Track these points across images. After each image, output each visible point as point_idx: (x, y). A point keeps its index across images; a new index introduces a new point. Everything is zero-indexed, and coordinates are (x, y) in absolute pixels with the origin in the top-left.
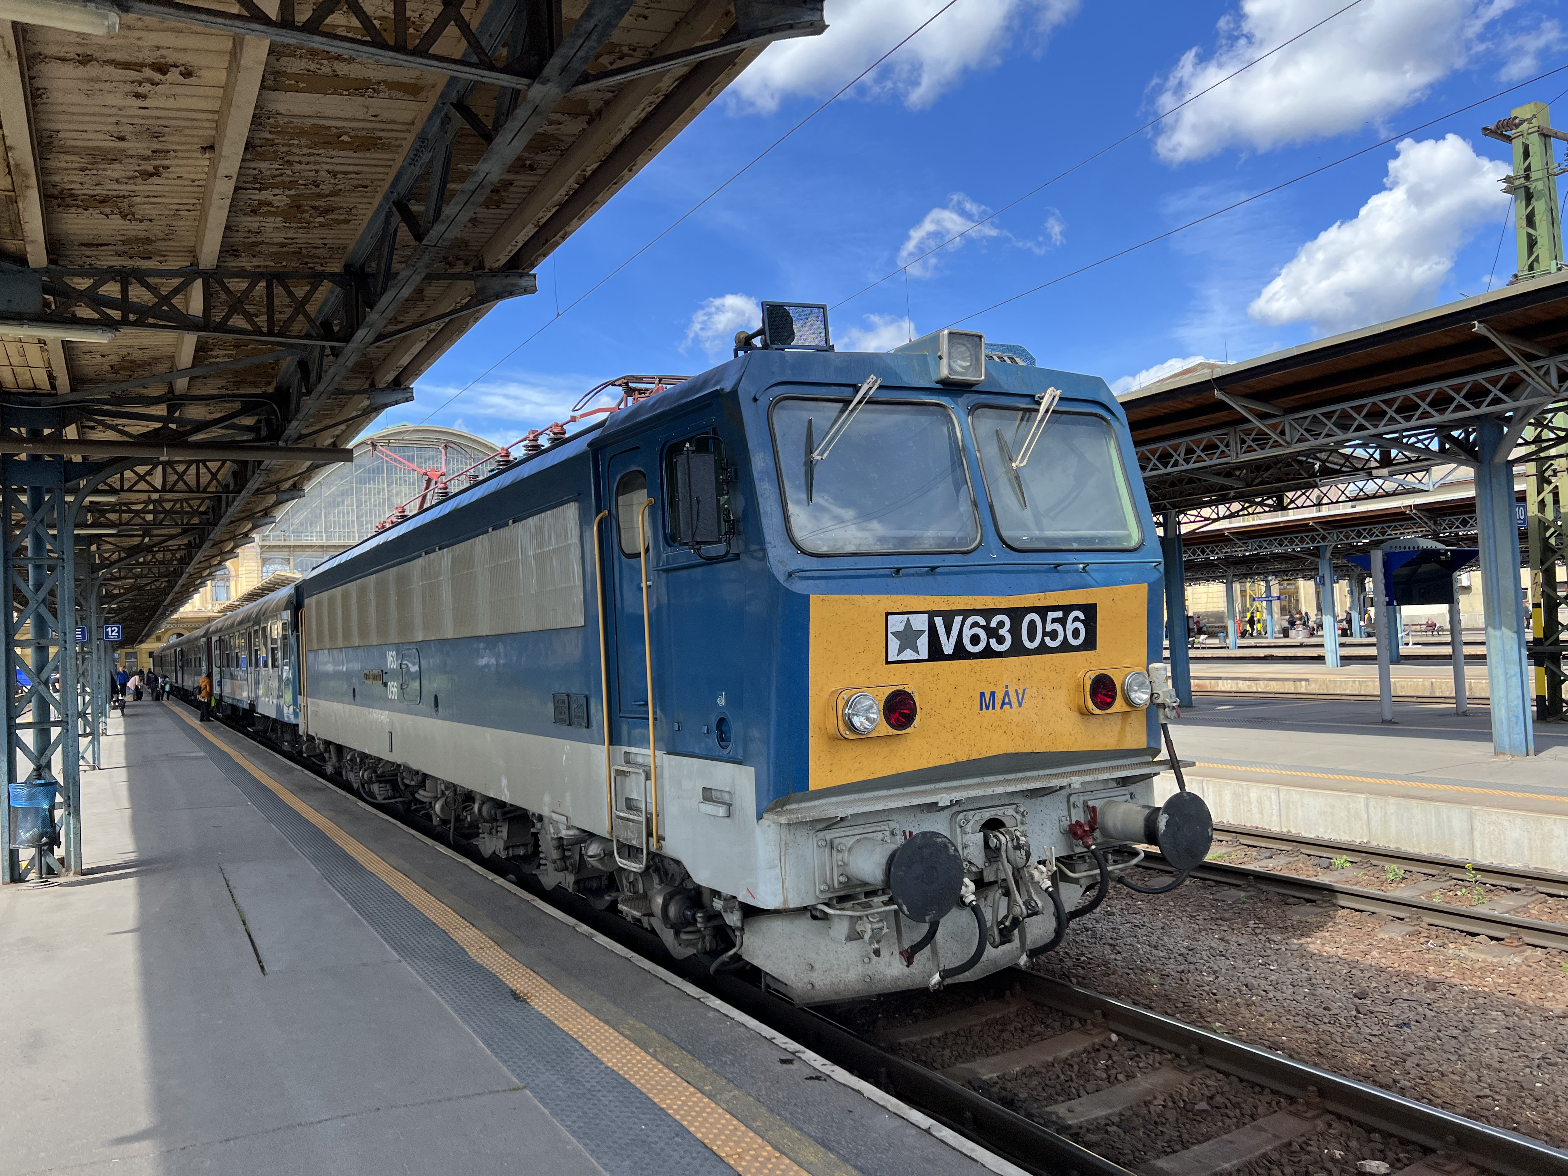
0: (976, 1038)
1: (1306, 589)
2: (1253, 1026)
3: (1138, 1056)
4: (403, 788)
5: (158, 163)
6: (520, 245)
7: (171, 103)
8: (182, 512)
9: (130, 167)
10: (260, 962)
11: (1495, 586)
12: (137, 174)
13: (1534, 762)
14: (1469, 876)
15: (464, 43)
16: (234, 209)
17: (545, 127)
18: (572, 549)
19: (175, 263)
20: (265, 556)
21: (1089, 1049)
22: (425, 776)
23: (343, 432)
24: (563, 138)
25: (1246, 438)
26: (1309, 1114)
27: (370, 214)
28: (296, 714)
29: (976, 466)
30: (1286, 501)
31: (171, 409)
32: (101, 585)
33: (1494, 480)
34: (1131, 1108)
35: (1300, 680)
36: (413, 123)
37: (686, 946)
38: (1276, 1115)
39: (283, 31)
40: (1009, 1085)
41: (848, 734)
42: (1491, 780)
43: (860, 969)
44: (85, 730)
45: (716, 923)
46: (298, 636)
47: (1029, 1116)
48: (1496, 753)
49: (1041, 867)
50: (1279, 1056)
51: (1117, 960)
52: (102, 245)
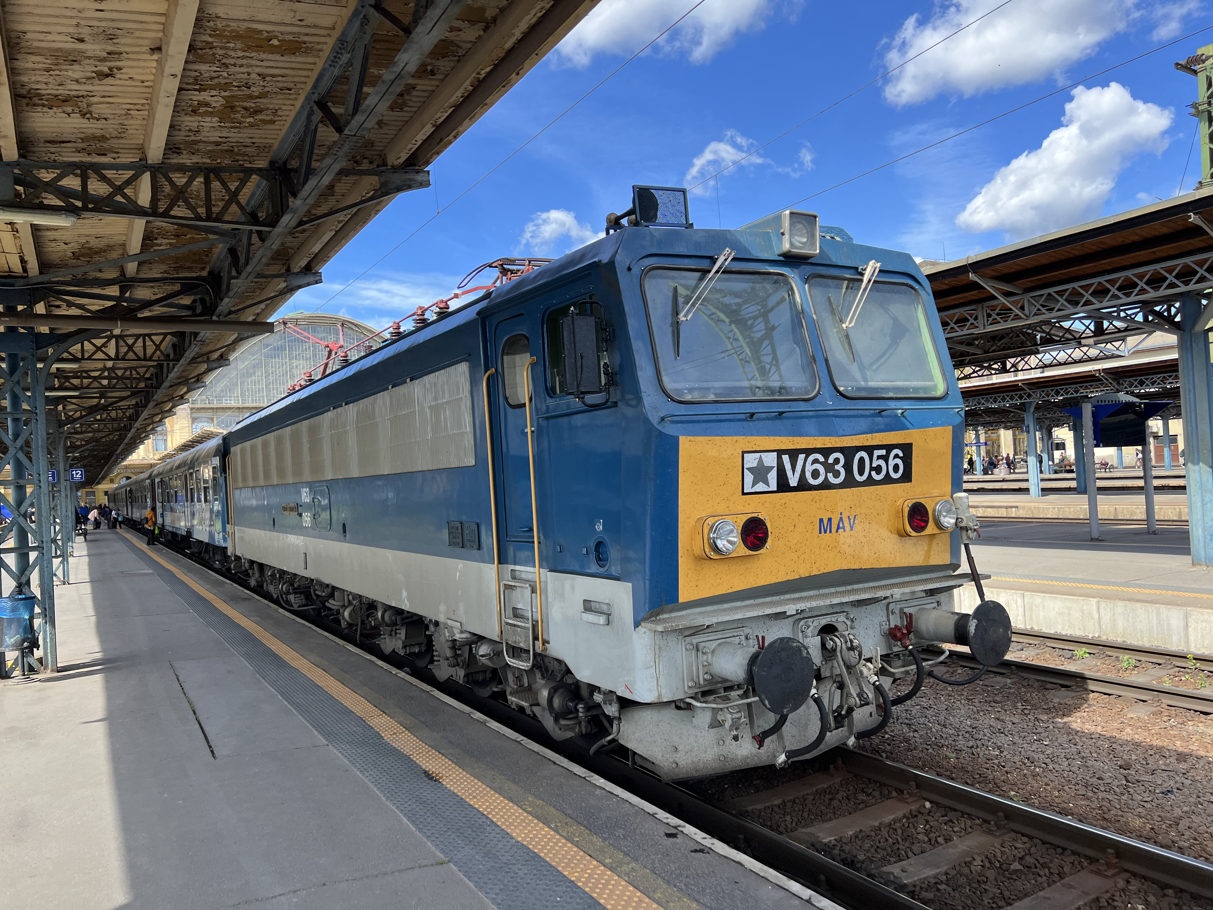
0: (811, 806)
1: (1005, 436)
2: (1043, 795)
3: (951, 821)
4: (315, 598)
5: (112, 64)
6: (419, 143)
7: (124, 6)
8: (131, 378)
9: (87, 69)
10: (210, 747)
11: (1194, 430)
12: (94, 75)
14: (1190, 664)
16: (177, 109)
17: (448, 34)
18: (464, 401)
19: (126, 158)
20: (194, 415)
21: (908, 815)
22: (334, 588)
23: (263, 310)
24: (461, 44)
25: (992, 313)
26: (1109, 873)
27: (293, 114)
28: (225, 539)
29: (814, 327)
30: (1009, 366)
31: (123, 291)
32: (66, 438)
33: (1194, 345)
34: (954, 868)
35: (1011, 507)
36: (334, 27)
37: (565, 730)
38: (1079, 873)
40: (847, 848)
41: (713, 555)
42: (1196, 586)
43: (716, 750)
44: (56, 553)
46: (226, 477)
47: (870, 876)
48: (1194, 564)
49: (869, 664)
50: (1069, 820)
51: (917, 738)
52: (64, 142)
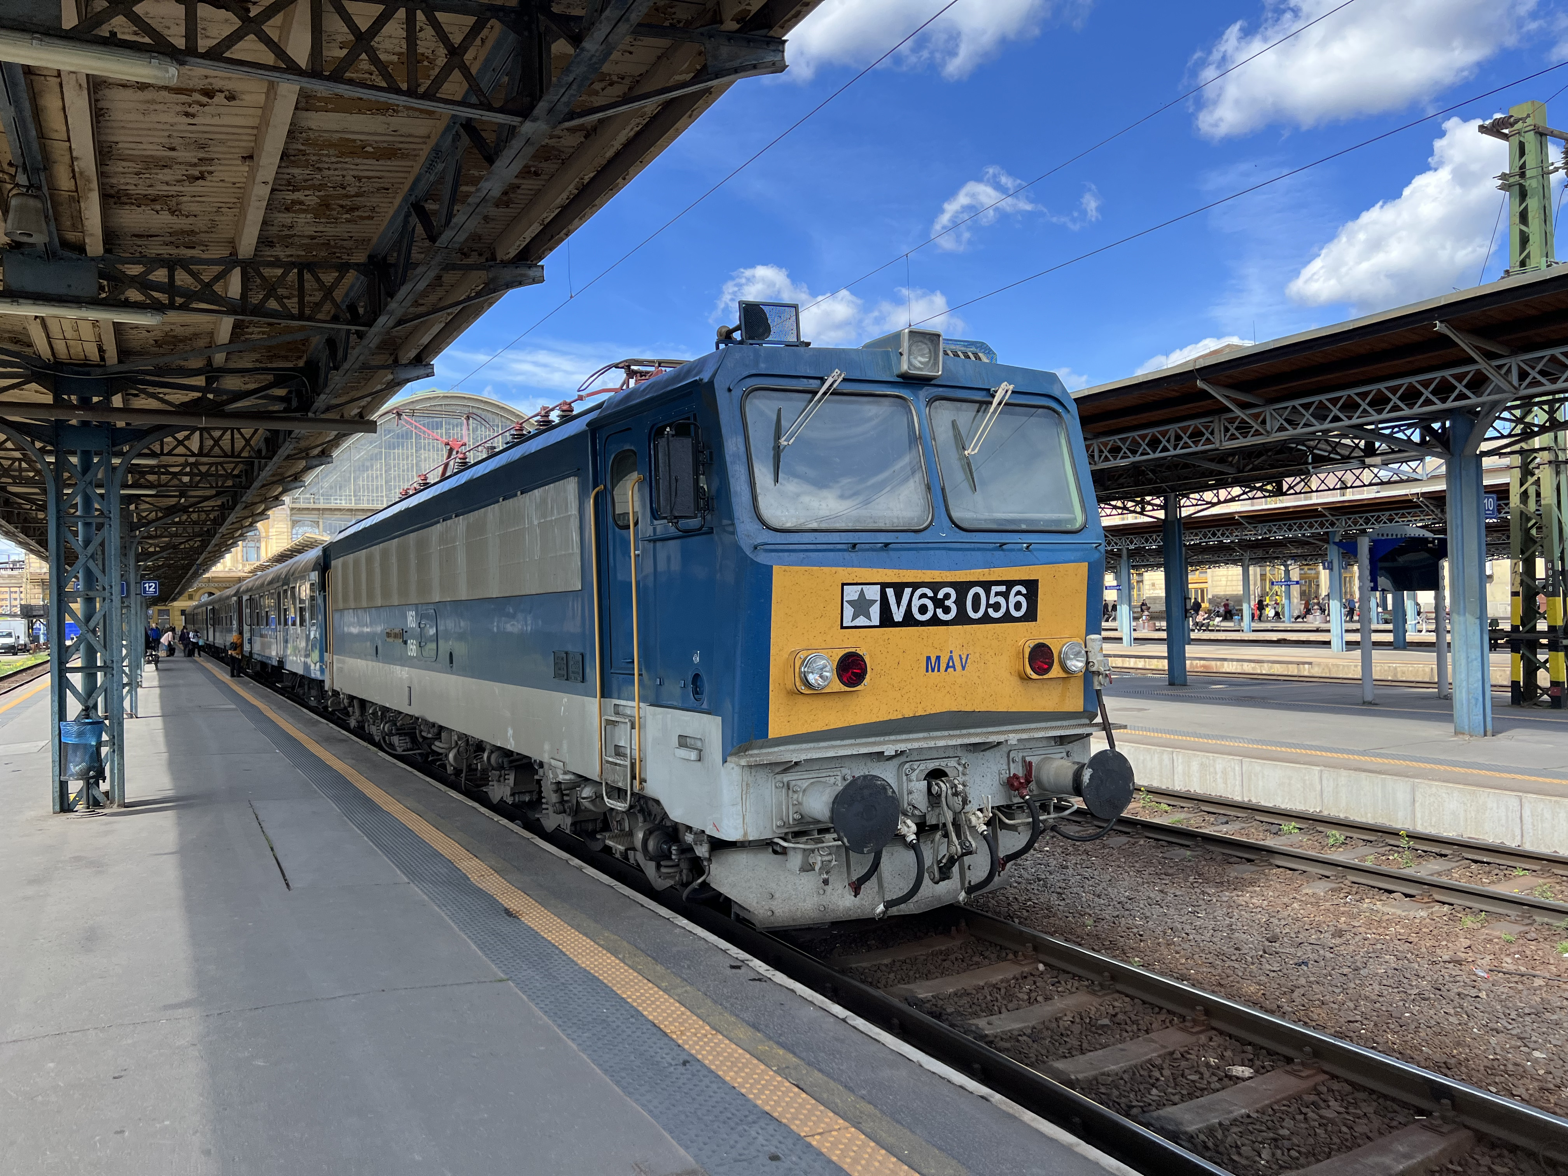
0: (920, 966)
1: (1324, 574)
2: (1168, 961)
3: (1059, 982)
4: (421, 740)
5: (204, 169)
6: (527, 241)
7: (216, 121)
8: (217, 475)
9: (178, 172)
10: (285, 879)
11: (1461, 574)
12: (185, 178)
13: (1490, 742)
14: (1404, 842)
15: (466, 85)
16: (270, 208)
17: (547, 141)
18: (572, 519)
19: (217, 252)
20: (295, 518)
21: (1017, 976)
22: (441, 728)
23: (369, 403)
24: (563, 149)
25: (1229, 426)
26: (1195, 1030)
28: (322, 671)
29: (932, 454)
30: (1285, 487)
31: (209, 381)
32: (138, 543)
33: (1463, 473)
34: (1043, 1023)
35: (1304, 663)
36: (429, 137)
37: (665, 878)
38: (1167, 1030)
39: (313, 81)
40: (941, 1002)
41: (803, 689)
43: (813, 897)
45: (689, 855)
46: (325, 596)
47: (954, 1026)
48: (1456, 733)
49: (978, 813)
50: (1183, 984)
51: (1060, 906)
52: (151, 236)
